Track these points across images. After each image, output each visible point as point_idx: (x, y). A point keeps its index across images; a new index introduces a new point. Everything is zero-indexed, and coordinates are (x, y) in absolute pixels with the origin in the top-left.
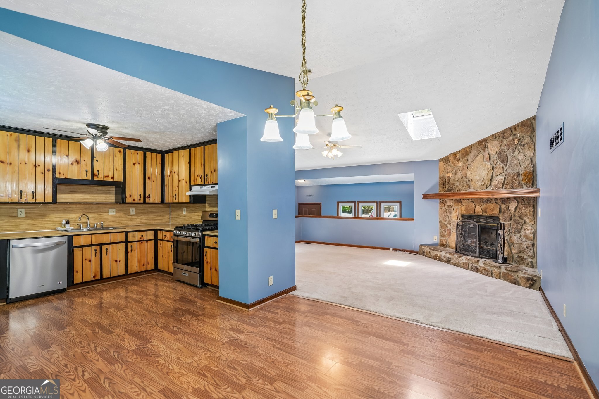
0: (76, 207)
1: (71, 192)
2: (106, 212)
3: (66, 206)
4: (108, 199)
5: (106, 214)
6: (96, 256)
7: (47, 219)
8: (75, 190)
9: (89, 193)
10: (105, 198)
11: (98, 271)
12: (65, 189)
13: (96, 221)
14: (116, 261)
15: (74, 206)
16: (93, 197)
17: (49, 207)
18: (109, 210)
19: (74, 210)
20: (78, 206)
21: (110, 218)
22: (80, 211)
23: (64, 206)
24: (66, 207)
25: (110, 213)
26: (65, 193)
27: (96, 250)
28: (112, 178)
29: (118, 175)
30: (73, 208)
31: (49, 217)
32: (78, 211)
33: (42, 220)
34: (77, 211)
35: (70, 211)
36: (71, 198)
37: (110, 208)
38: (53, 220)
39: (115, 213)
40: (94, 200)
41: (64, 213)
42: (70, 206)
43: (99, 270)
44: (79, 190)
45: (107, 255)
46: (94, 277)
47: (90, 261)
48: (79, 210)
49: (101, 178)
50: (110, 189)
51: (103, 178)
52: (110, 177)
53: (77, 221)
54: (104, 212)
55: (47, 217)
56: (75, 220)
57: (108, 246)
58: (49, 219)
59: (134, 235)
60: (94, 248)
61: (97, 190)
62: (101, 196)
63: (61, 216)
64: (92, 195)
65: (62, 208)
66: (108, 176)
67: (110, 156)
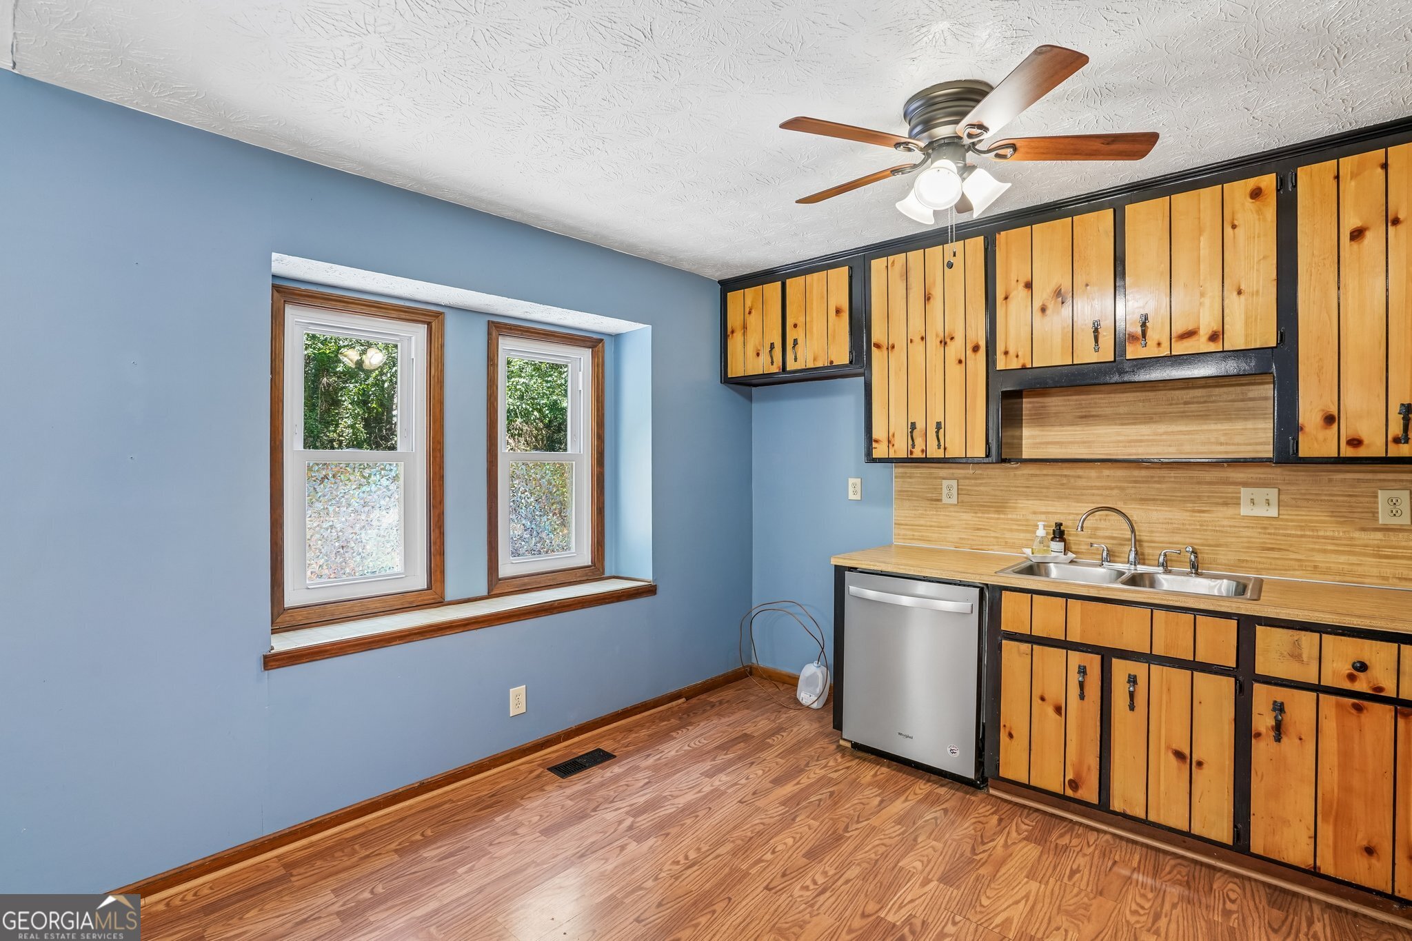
0: (1098, 477)
1: (1082, 417)
2: (1226, 504)
3: (1066, 472)
4: (1238, 439)
5: (1230, 511)
6: (1082, 697)
7: (1010, 516)
8: (1095, 411)
9: (1148, 419)
10: (1222, 439)
11: (1089, 769)
12: (1062, 409)
13: (1177, 538)
14: (1179, 755)
15: (1093, 473)
16: (1166, 433)
17: (1015, 475)
18: (1245, 493)
19: (1091, 488)
20: (1106, 472)
21: (1245, 532)
22: (1115, 492)
23: (1058, 472)
24: (1066, 476)
25: (1245, 510)
26: (1061, 425)
27: (1083, 671)
28: (1214, 337)
29: (1247, 318)
30: (1089, 478)
31: (1015, 508)
32: (1108, 492)
33: (998, 519)
34: (1103, 492)
35: (1078, 492)
36: (1084, 442)
37: (1245, 484)
38: (1027, 520)
39: (1273, 512)
40: (1172, 450)
41: (1060, 498)
42: (1080, 472)
43: (1093, 761)
44: (1108, 411)
45: (1132, 707)
46: (1074, 784)
47: (1058, 710)
48: (1111, 488)
49: (1159, 344)
50: (1251, 395)
51: (1166, 344)
52: (1204, 332)
53: (1100, 533)
54: (1217, 504)
55: (1010, 507)
56: (1097, 529)
57: (1139, 669)
58: (1014, 517)
59: (1297, 644)
60: (1076, 658)
61: (1186, 403)
62: (1205, 427)
63: (1051, 509)
64: (1162, 428)
65: (1053, 480)
66: (1189, 334)
67: (1201, 231)
